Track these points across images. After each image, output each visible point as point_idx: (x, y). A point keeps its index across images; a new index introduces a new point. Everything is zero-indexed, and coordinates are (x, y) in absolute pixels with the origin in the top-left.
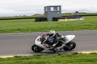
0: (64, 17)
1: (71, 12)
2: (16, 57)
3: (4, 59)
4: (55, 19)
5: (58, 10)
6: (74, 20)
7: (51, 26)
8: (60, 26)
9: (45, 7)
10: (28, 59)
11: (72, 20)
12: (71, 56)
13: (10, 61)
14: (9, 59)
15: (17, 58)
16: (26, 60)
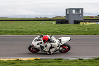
0: (86, 20)
1: (93, 16)
2: (37, 59)
3: (25, 62)
4: (77, 22)
5: (80, 13)
6: (96, 23)
7: (72, 29)
8: (82, 29)
9: (67, 10)
10: (49, 62)
11: (94, 23)
12: (93, 61)
13: (31, 64)
14: (29, 61)
15: (37, 61)
16: (46, 64)
